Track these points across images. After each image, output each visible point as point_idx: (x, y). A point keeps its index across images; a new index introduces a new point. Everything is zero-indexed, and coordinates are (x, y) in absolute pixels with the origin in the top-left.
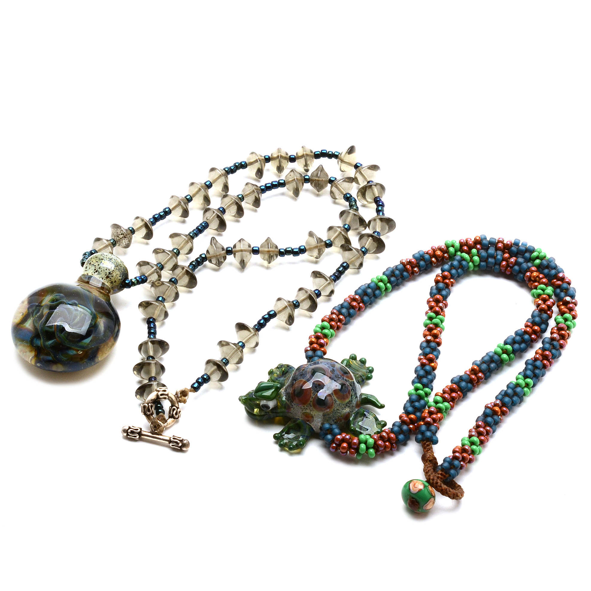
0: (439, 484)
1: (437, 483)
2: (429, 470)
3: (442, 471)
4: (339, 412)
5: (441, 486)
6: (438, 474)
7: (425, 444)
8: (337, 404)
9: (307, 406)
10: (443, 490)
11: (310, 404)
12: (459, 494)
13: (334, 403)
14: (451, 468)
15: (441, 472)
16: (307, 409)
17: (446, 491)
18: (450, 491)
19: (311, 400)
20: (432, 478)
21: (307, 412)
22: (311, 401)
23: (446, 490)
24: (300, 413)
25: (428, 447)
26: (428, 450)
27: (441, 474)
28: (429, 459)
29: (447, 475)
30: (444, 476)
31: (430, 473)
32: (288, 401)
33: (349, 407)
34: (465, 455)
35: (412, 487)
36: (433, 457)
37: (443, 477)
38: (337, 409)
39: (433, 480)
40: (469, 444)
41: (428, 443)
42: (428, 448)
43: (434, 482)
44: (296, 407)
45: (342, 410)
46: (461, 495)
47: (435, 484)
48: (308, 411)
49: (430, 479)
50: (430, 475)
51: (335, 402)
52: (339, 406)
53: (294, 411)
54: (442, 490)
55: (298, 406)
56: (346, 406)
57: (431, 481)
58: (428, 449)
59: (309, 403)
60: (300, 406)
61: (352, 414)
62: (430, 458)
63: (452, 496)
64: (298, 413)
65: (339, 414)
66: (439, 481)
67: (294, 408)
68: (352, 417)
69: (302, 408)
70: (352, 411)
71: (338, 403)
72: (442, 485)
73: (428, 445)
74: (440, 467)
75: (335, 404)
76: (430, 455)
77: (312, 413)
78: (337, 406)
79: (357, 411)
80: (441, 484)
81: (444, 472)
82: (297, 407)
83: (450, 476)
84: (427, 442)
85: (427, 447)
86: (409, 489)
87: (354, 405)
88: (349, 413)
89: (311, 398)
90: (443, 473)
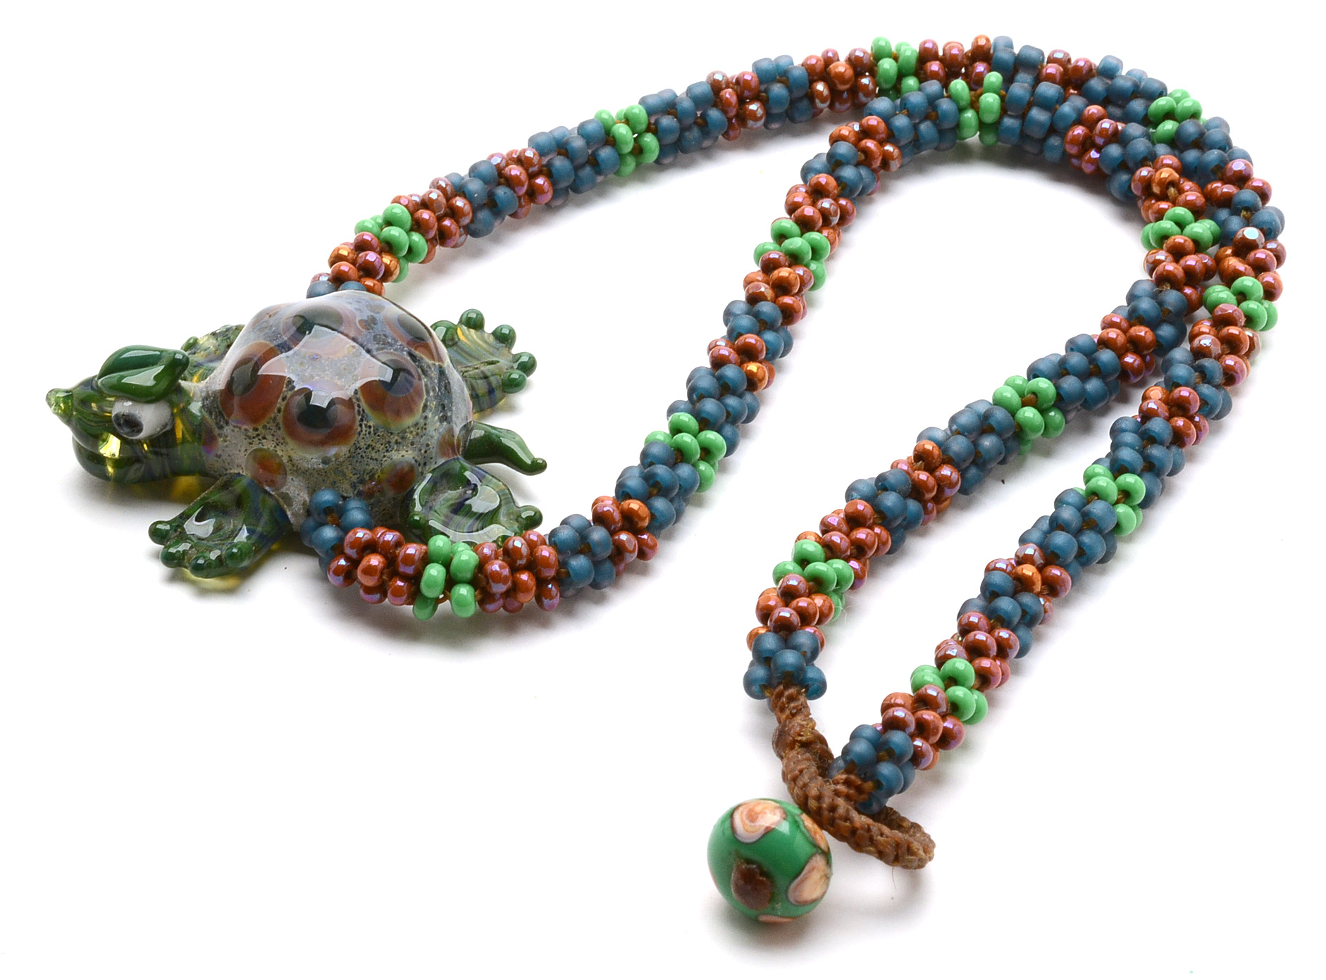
0: (841, 811)
1: (833, 808)
2: (801, 771)
3: (848, 771)
4: (374, 455)
5: (847, 818)
6: (836, 783)
7: (780, 695)
8: (370, 427)
9: (265, 427)
10: (857, 829)
11: (275, 419)
12: (916, 845)
13: (358, 423)
14: (879, 760)
15: (844, 776)
16: (264, 438)
17: (866, 835)
18: (882, 835)
19: (278, 405)
20: (814, 791)
21: (265, 447)
22: (279, 410)
23: (869, 830)
24: (242, 453)
25: (792, 705)
26: (793, 715)
27: (847, 783)
28: (800, 738)
29: (869, 785)
30: (859, 789)
31: (806, 778)
32: (211, 414)
33: (412, 444)
34: (928, 715)
35: (742, 821)
36: (812, 733)
37: (852, 792)
38: (369, 445)
39: (819, 798)
40: (940, 683)
41: (792, 691)
42: (794, 708)
43: (824, 806)
44: (233, 431)
45: (387, 451)
46: (925, 852)
47: (826, 813)
48: (268, 445)
49: (806, 797)
50: (805, 785)
51: (362, 420)
52: (375, 434)
53: (226, 446)
54: (854, 831)
55: (237, 427)
56: (400, 440)
57: (812, 804)
58: (794, 711)
59: (273, 416)
60: (244, 427)
61: (422, 473)
62: (802, 736)
63: (889, 850)
64: (238, 452)
65: (373, 465)
66: (841, 802)
67: (227, 437)
68: (424, 483)
69: (249, 434)
70: (425, 464)
71: (371, 423)
72: (854, 814)
73: (791, 699)
74: (841, 763)
75: (361, 425)
76: (802, 726)
77: (280, 453)
78: (369, 433)
79: (446, 467)
80: (848, 811)
81: (855, 775)
82: (236, 430)
83: (878, 785)
84: (786, 687)
85: (788, 703)
86: (733, 827)
87: (433, 443)
88: (412, 469)
89: (280, 400)
90: (852, 777)
